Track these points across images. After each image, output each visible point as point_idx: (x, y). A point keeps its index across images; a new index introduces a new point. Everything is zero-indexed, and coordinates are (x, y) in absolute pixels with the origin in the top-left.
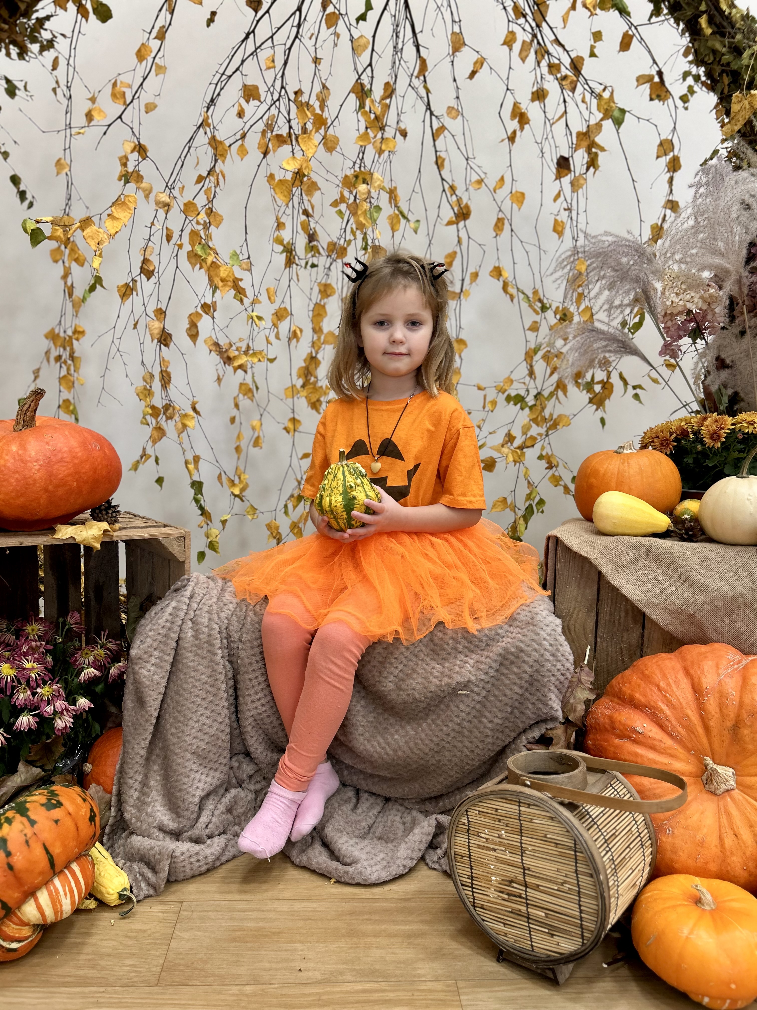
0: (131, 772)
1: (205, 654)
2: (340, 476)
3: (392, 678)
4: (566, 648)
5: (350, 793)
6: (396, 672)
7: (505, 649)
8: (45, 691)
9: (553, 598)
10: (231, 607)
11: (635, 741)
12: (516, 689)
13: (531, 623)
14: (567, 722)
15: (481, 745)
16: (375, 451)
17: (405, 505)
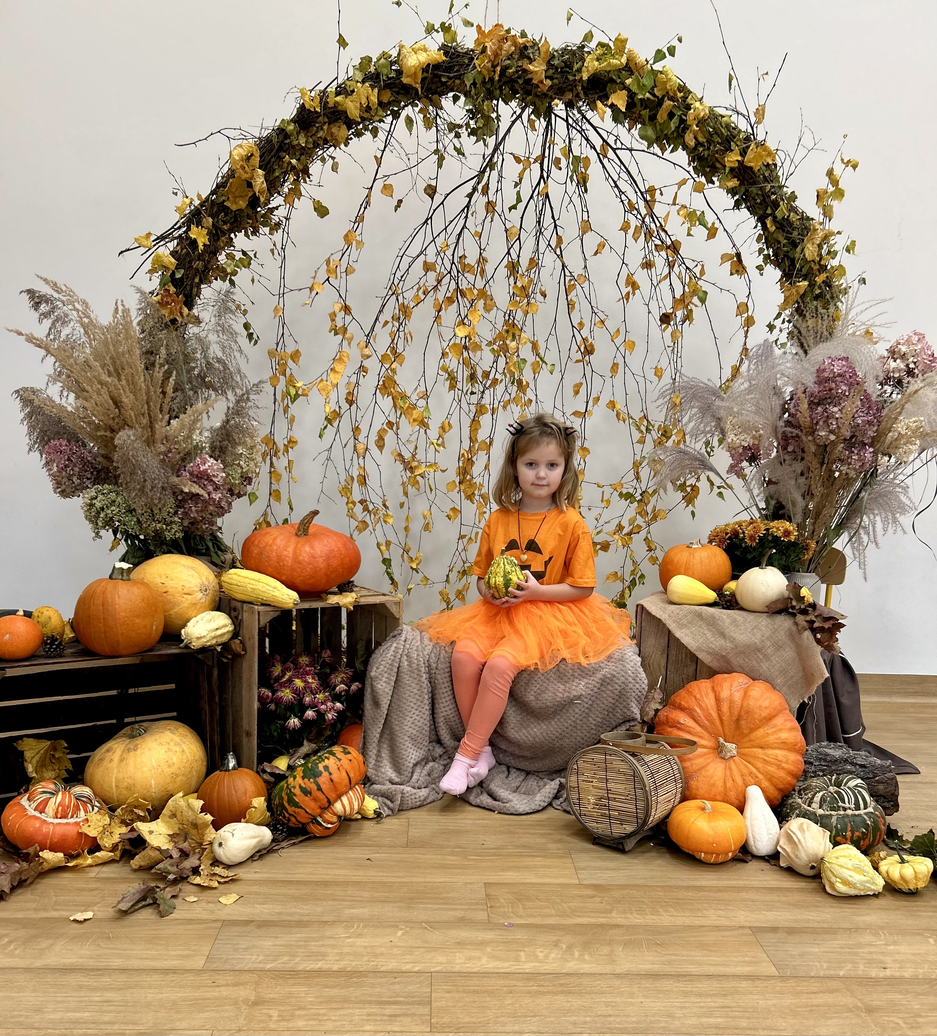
0: (371, 748)
1: (415, 676)
2: (502, 565)
3: (532, 693)
4: (643, 675)
5: (504, 768)
6: (535, 689)
7: (604, 675)
8: (320, 696)
9: (639, 645)
10: (430, 647)
11: (679, 729)
12: (611, 700)
13: (622, 660)
14: (644, 722)
15: (588, 735)
16: (524, 547)
17: (542, 584)
